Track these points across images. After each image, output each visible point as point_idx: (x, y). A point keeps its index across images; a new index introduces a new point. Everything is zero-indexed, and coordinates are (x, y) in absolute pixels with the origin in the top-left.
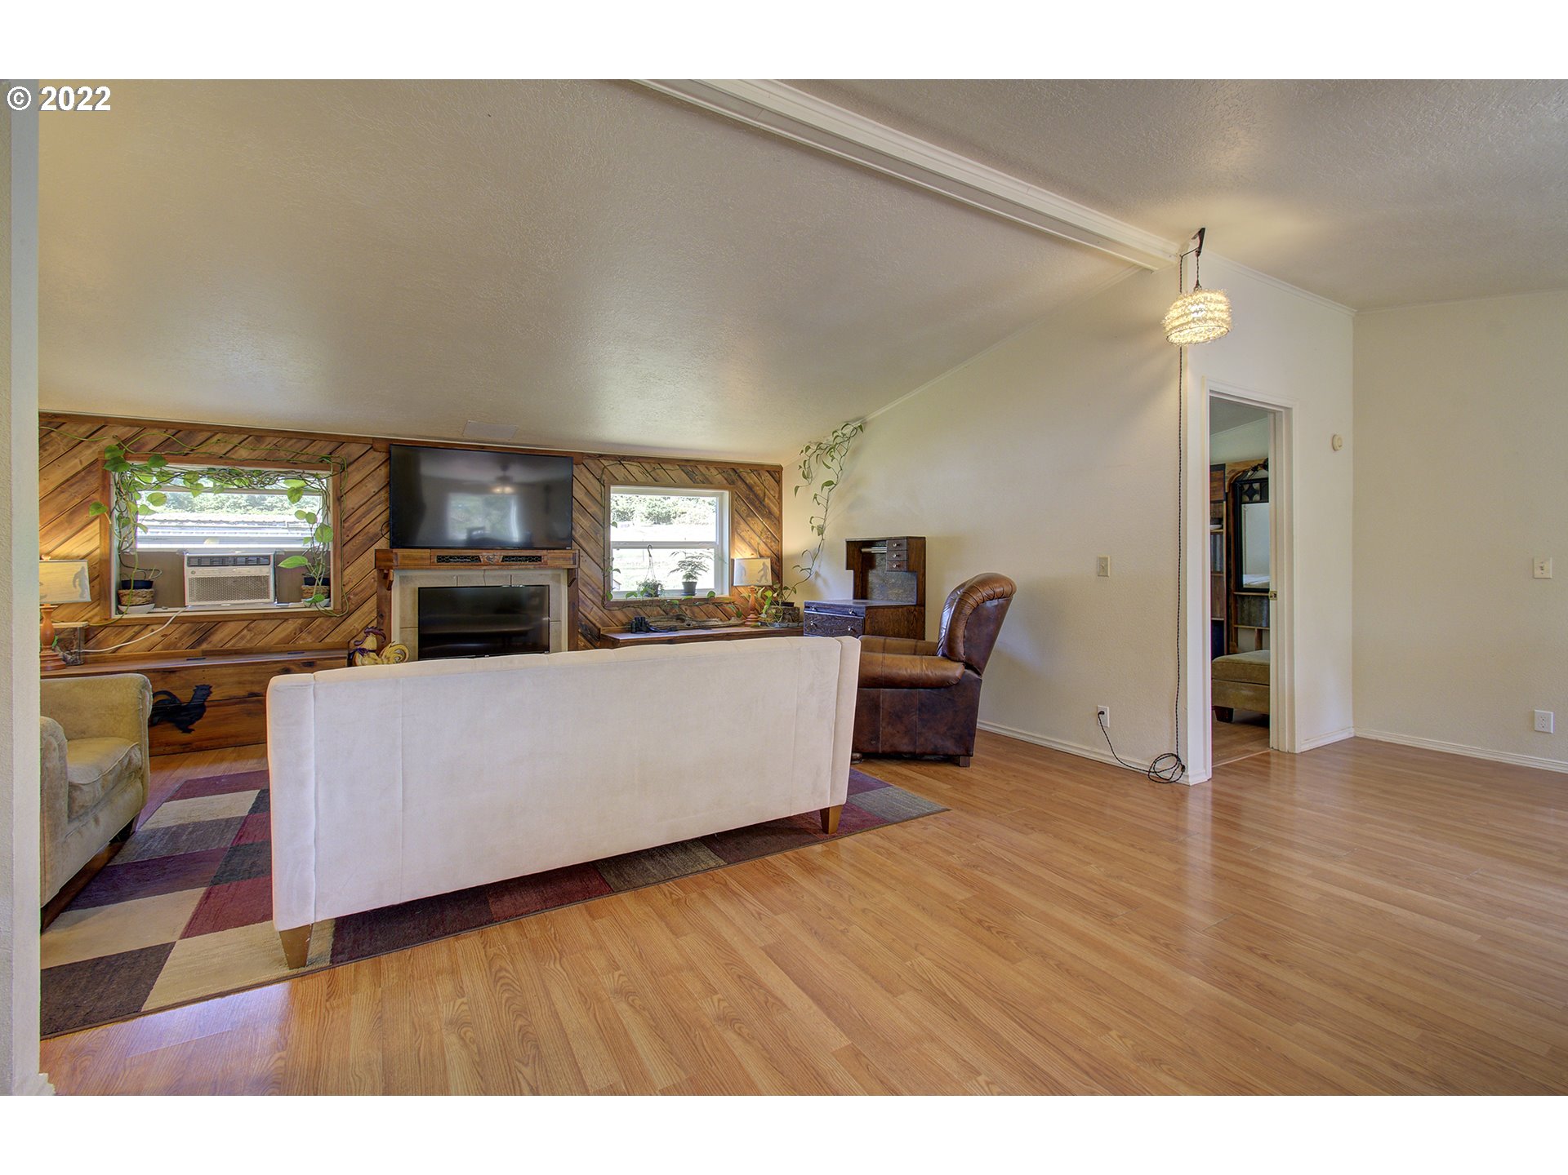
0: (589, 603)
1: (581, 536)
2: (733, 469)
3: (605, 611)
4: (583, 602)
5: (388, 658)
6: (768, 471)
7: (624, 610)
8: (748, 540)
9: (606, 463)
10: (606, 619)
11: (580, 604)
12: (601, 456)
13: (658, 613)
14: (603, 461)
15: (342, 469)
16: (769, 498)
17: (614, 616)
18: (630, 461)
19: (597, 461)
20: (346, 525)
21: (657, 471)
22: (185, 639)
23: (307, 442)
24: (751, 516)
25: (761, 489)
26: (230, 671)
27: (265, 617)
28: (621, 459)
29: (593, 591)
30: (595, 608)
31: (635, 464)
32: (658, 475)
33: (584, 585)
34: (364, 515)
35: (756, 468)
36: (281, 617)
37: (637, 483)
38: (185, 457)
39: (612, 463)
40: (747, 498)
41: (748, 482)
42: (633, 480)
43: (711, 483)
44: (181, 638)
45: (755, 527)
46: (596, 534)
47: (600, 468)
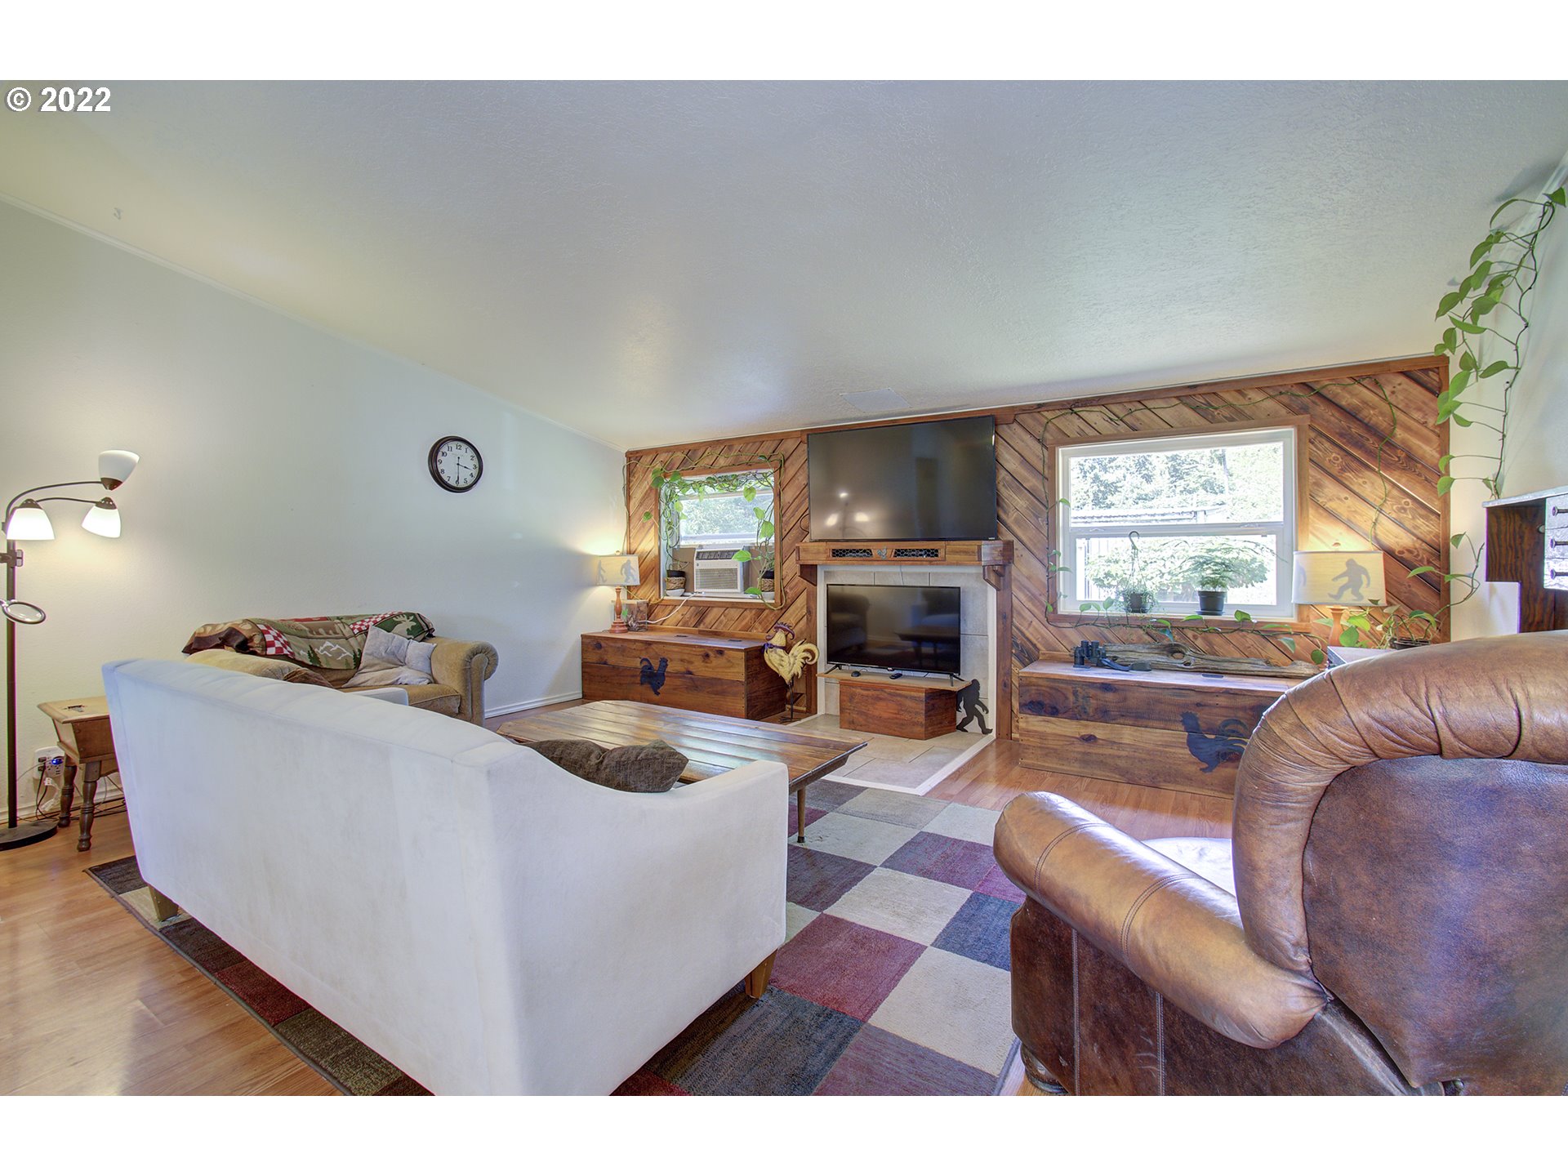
0: (1027, 614)
1: (1017, 521)
2: (1304, 384)
3: (1051, 628)
4: (1019, 613)
5: (795, 657)
6: (1403, 373)
7: (1079, 628)
8: (1345, 515)
9: (1049, 415)
10: (1051, 639)
11: (1015, 615)
12: (1040, 406)
13: (1140, 638)
14: (1045, 413)
15: (780, 469)
16: (1408, 429)
17: (1065, 636)
18: (1086, 406)
19: (1037, 415)
20: (784, 519)
21: (1138, 414)
22: (692, 619)
23: (758, 444)
24: (1352, 470)
25: (1382, 414)
26: (676, 650)
27: (734, 605)
28: (1073, 406)
29: (1033, 598)
30: (1035, 623)
31: (1096, 409)
32: (1138, 419)
33: (1020, 589)
34: (796, 510)
35: (1371, 374)
36: (741, 606)
37: (1101, 438)
38: (693, 471)
39: (1058, 413)
40: (1341, 435)
41: (1343, 403)
42: (1091, 432)
43: (1249, 418)
44: (690, 618)
45: (1367, 491)
46: (1037, 517)
47: (1040, 424)
